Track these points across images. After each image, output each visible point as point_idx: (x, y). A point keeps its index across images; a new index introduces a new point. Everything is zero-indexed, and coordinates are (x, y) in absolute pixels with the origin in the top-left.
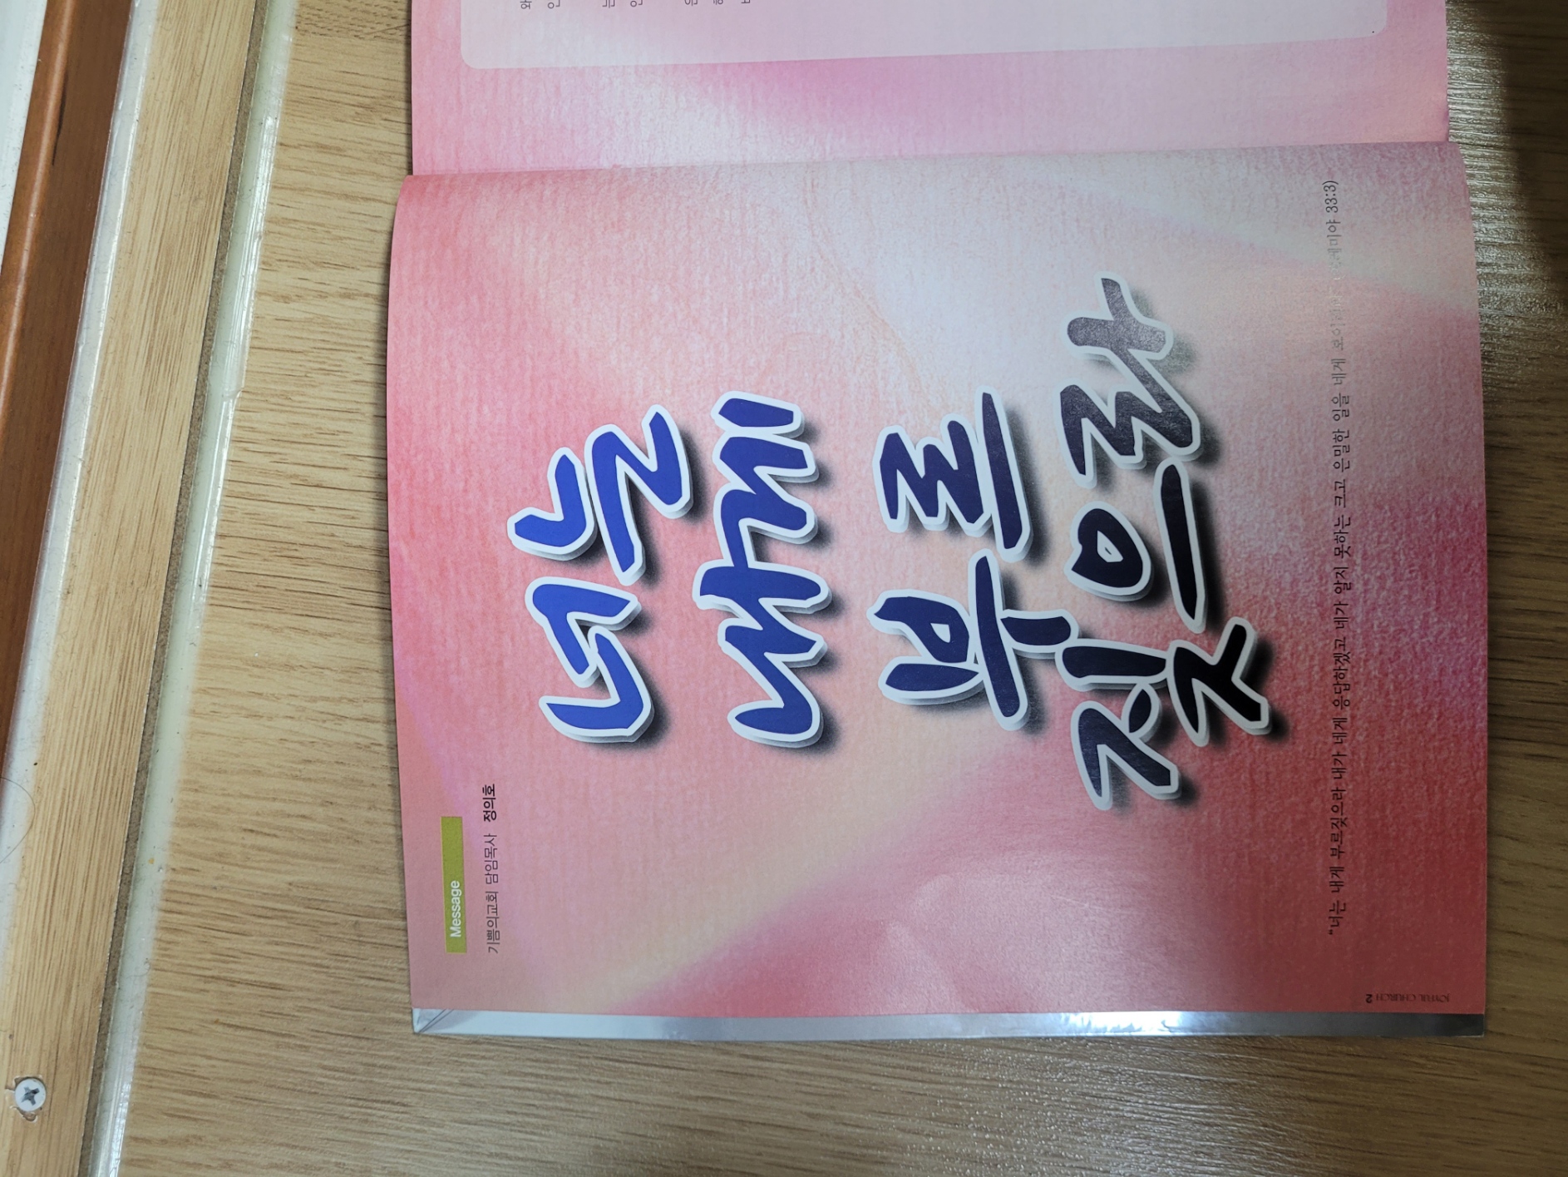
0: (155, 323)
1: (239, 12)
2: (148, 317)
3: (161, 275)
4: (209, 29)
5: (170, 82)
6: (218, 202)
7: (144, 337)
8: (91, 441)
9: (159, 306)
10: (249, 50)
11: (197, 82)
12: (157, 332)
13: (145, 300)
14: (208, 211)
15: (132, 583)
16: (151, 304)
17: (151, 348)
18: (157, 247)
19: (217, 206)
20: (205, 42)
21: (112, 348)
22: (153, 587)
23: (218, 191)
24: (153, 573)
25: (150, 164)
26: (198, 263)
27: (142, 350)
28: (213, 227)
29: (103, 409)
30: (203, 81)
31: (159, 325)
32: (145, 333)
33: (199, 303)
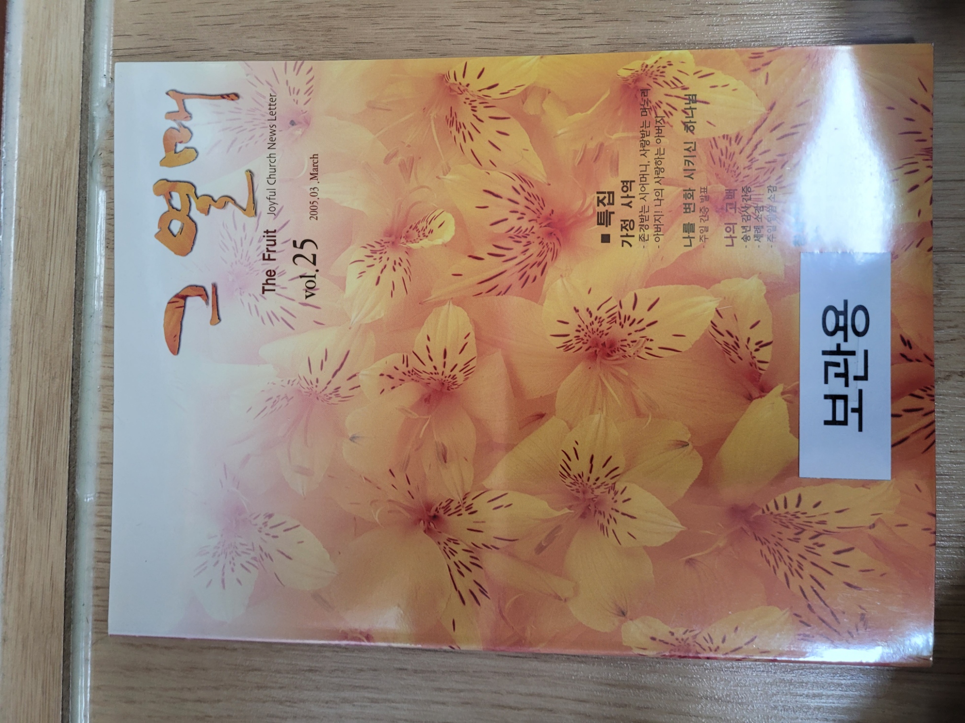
0: (37, 463)
1: (67, 250)
2: (32, 458)
3: (37, 430)
4: (49, 263)
5: (28, 301)
6: (67, 379)
7: (32, 472)
8: (7, 542)
9: (38, 451)
10: (76, 274)
11: (45, 299)
12: (39, 468)
13: (29, 448)
14: (62, 385)
15: (43, 632)
16: (33, 450)
17: (36, 479)
18: (32, 412)
19: (67, 382)
20: (47, 272)
21: (12, 481)
22: (56, 634)
23: (66, 372)
24: (55, 625)
25: (21, 358)
26: (59, 421)
27: (31, 481)
28: (66, 396)
29: (11, 522)
30: (49, 299)
31: (40, 463)
32: (32, 470)
33: (63, 447)
